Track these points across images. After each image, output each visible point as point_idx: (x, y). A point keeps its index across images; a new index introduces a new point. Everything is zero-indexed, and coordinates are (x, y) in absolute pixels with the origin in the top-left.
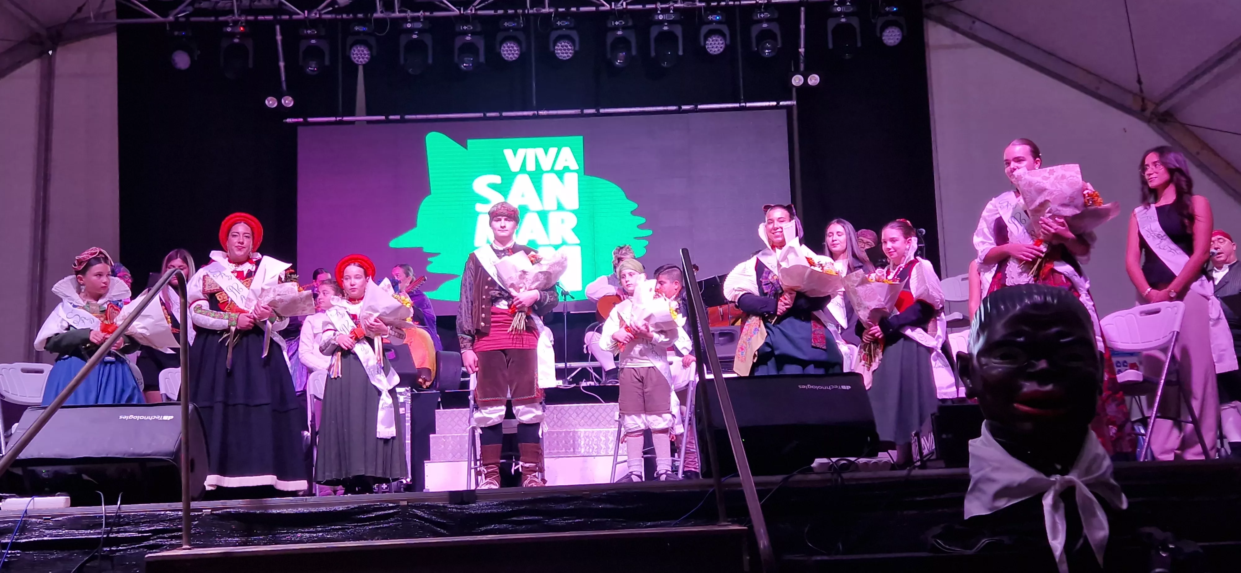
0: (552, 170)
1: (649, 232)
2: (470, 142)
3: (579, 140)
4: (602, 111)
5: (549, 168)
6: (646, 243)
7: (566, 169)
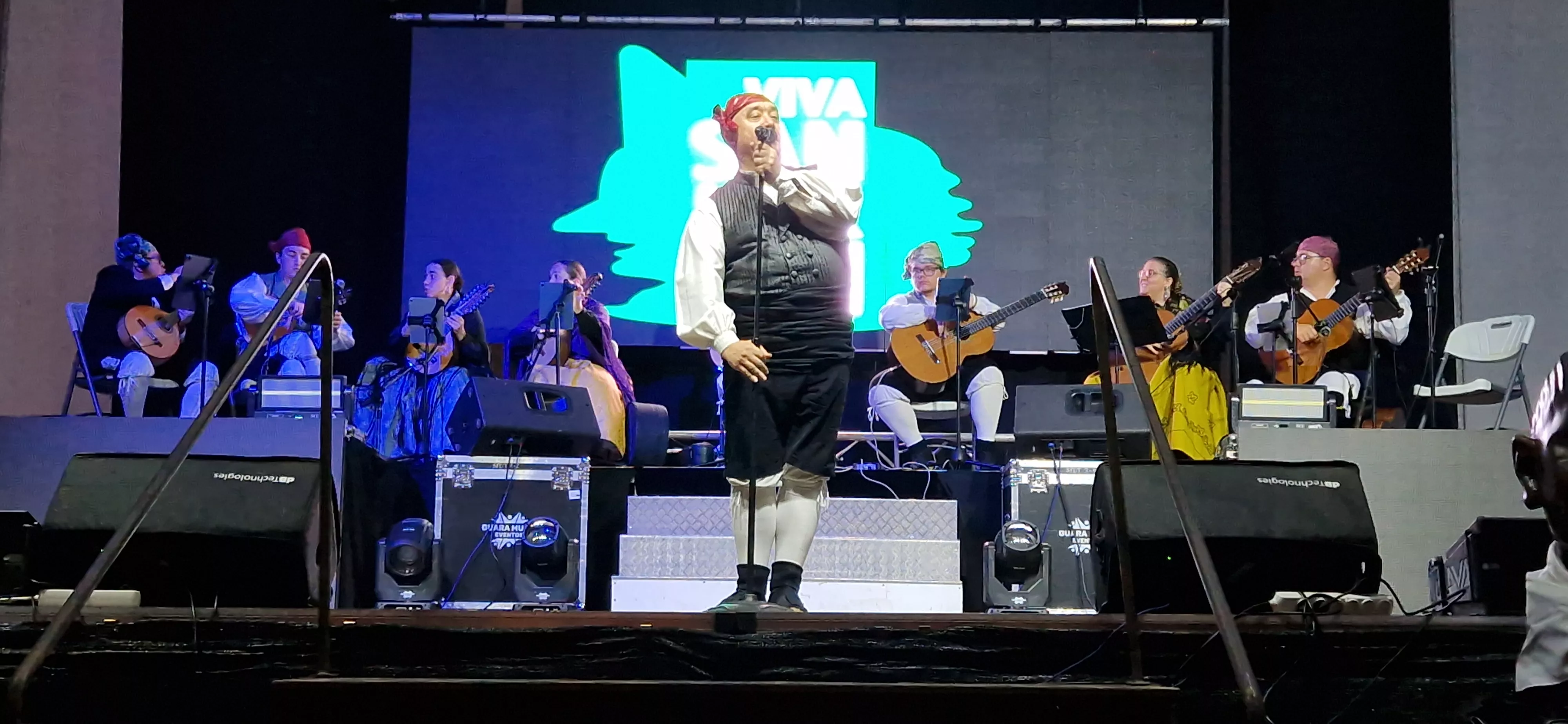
0: (822, 117)
1: (977, 225)
2: (690, 64)
3: (868, 69)
4: (909, 22)
5: (818, 114)
6: (971, 242)
7: (845, 116)
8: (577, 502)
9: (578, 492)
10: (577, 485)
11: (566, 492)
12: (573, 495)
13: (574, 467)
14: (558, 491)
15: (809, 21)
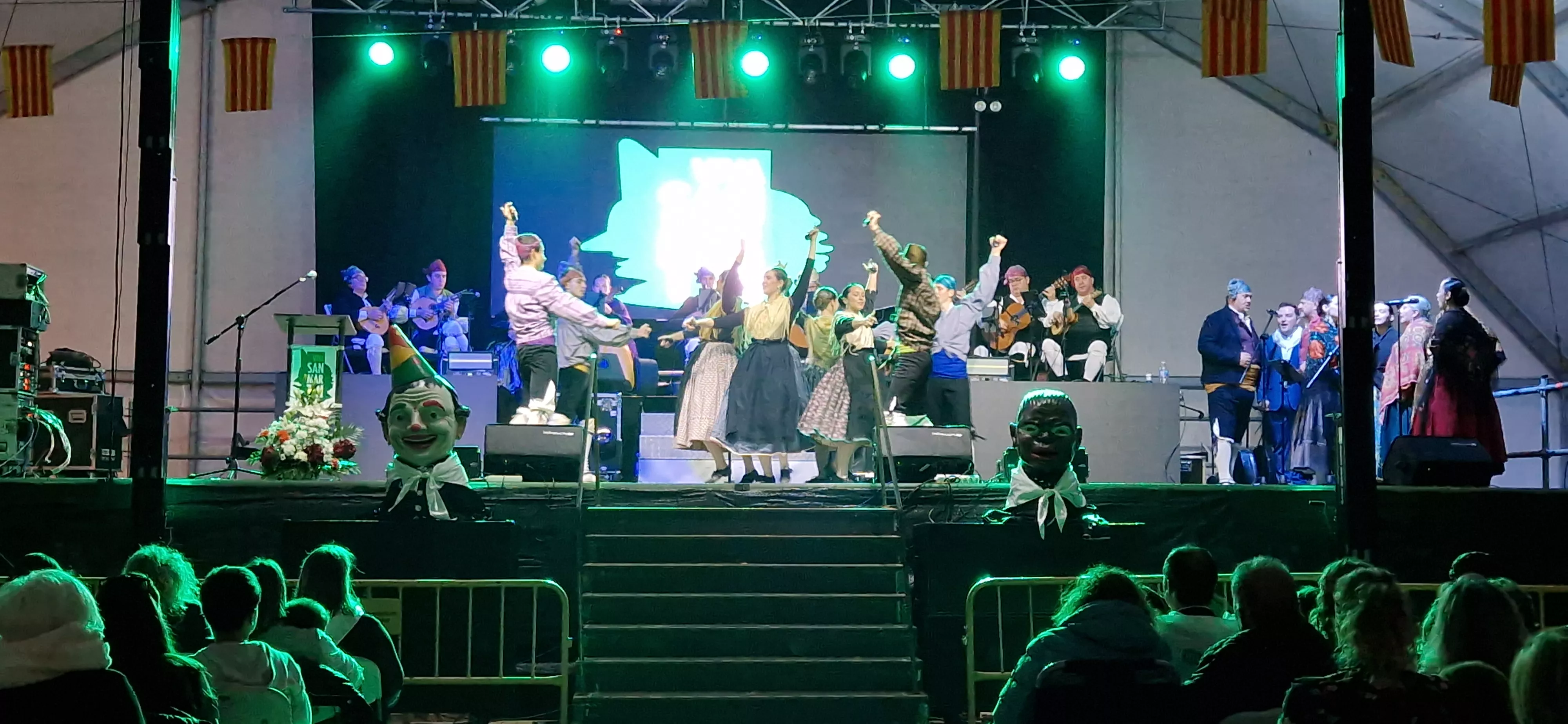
1: (830, 248)
2: (662, 151)
3: (766, 155)
4: (791, 126)
6: (827, 258)
8: (616, 417)
9: (615, 412)
10: (615, 408)
11: (609, 413)
12: (613, 413)
13: (613, 399)
14: (605, 411)
15: (731, 125)
